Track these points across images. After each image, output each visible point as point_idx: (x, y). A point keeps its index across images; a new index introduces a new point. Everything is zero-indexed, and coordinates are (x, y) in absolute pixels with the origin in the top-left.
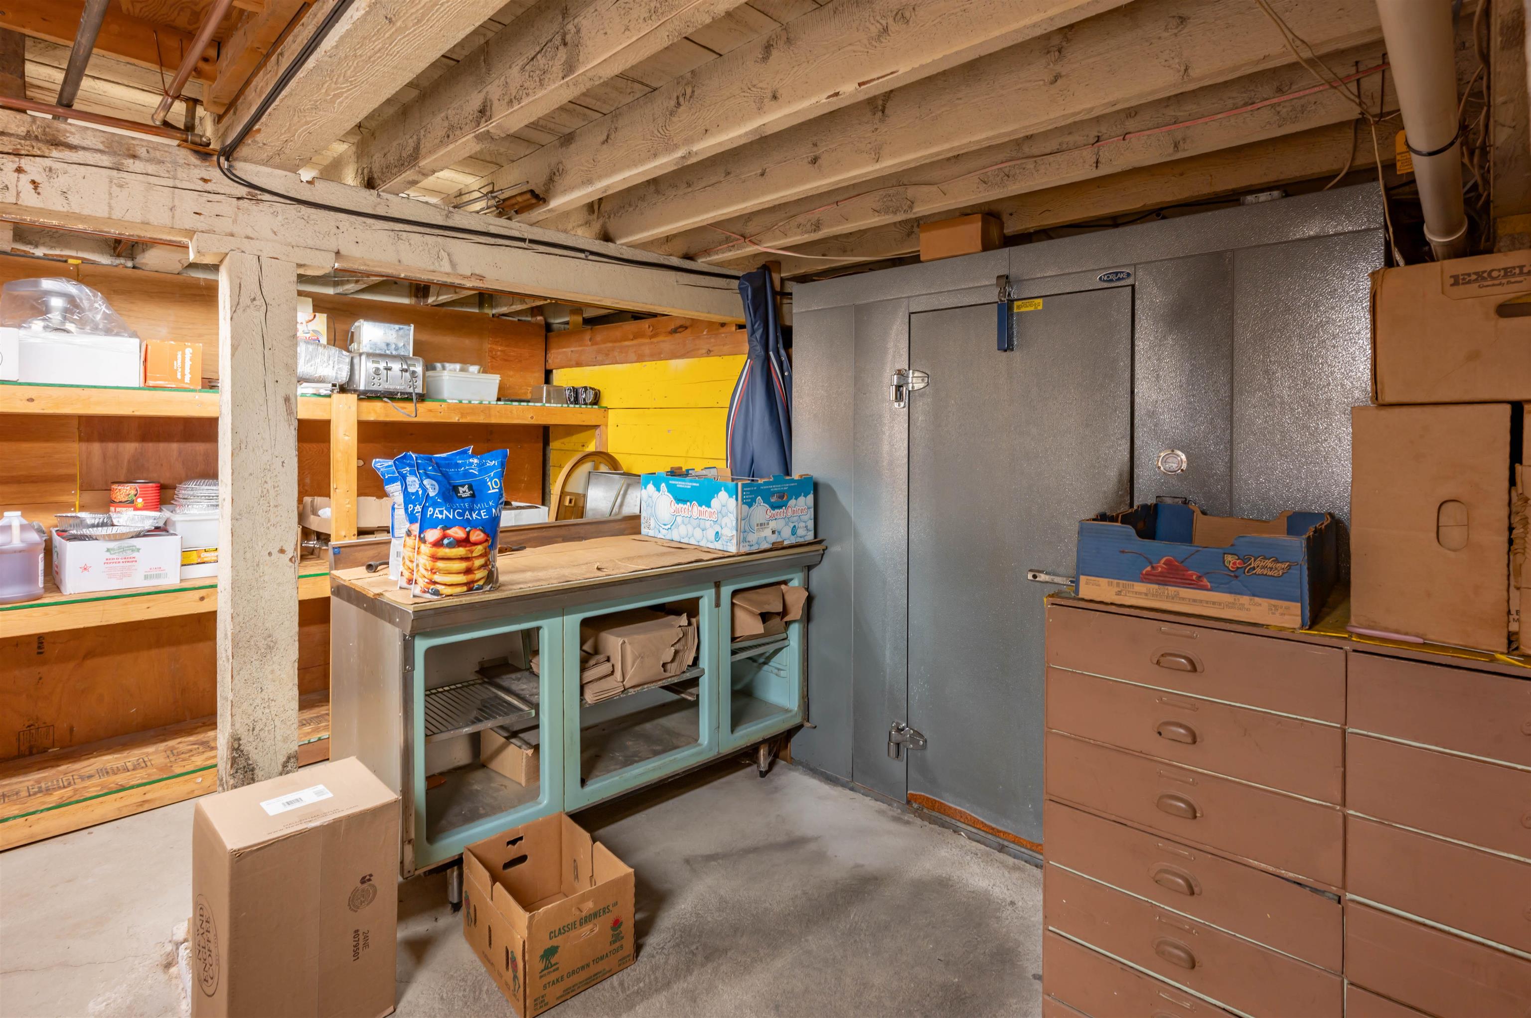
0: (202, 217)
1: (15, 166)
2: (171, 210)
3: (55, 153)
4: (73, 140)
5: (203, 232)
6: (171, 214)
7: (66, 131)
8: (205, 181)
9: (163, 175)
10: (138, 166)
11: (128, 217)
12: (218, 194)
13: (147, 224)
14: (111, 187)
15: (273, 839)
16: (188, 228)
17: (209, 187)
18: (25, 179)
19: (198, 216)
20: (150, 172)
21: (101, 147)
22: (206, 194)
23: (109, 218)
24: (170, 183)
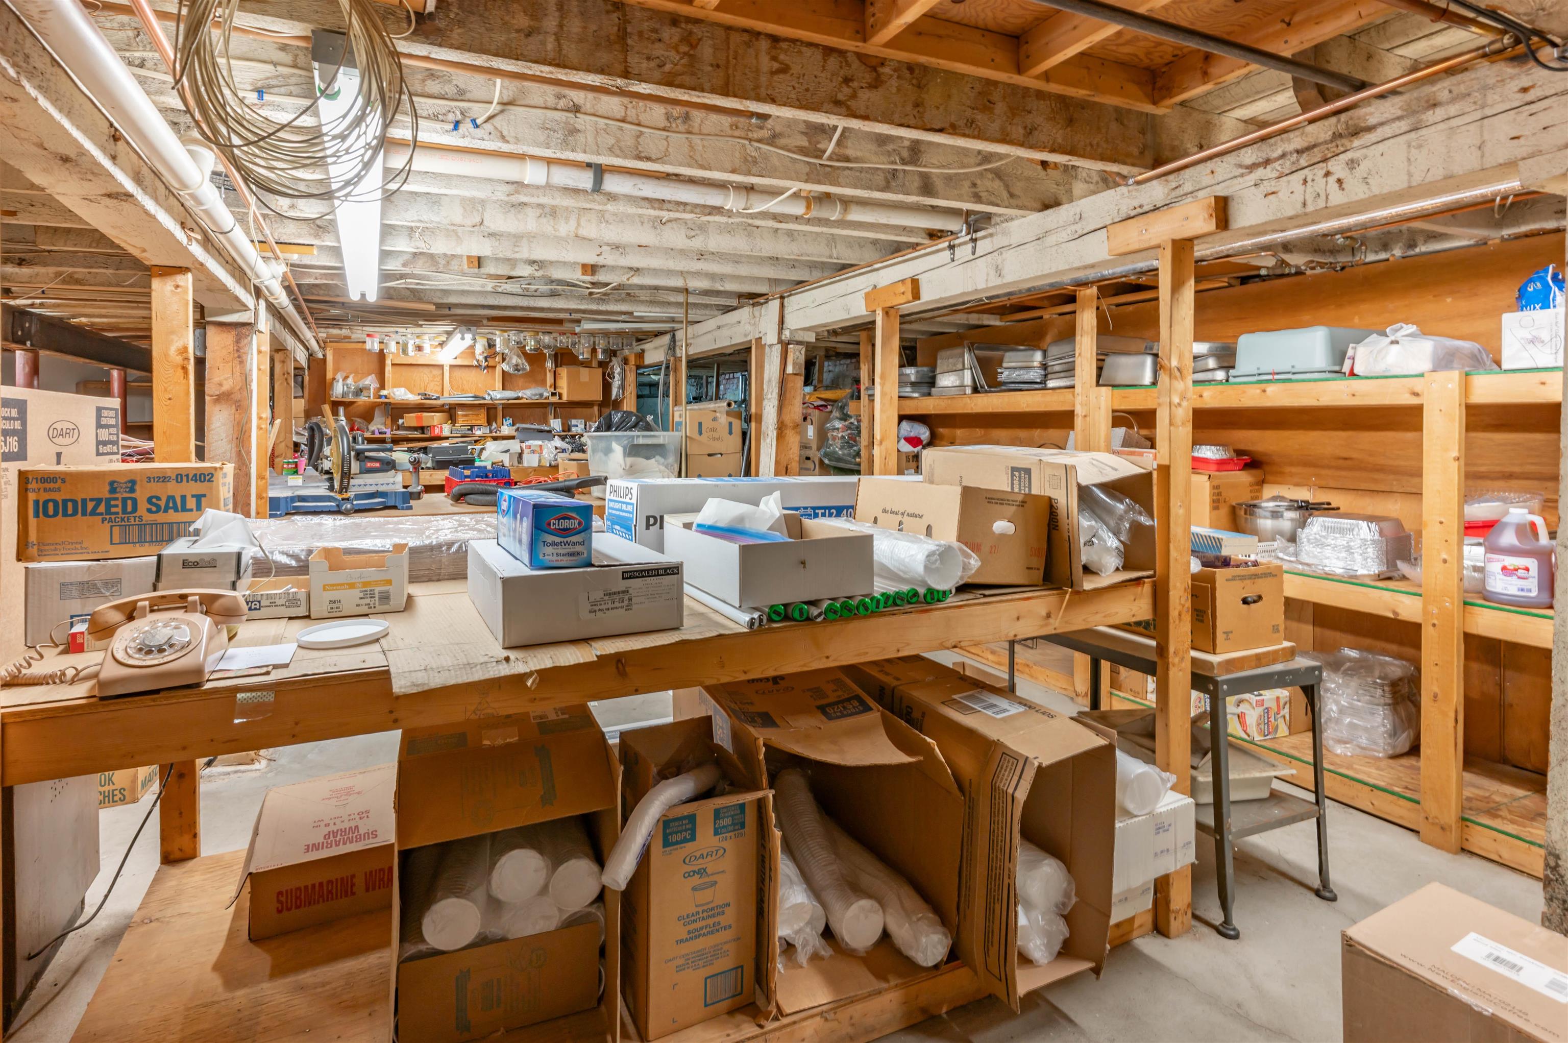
0: (1522, 141)
1: (1323, 172)
2: (1480, 148)
3: (1356, 143)
4: (1372, 121)
5: (1524, 159)
6: (1479, 153)
7: (1367, 114)
8: (1525, 90)
9: (1468, 110)
10: (1440, 113)
11: (1430, 178)
12: (1546, 98)
13: (1451, 177)
14: (1409, 152)
15: (1382, 956)
16: (1501, 161)
17: (1531, 96)
18: (1332, 180)
19: (1516, 141)
20: (1452, 115)
21: (1399, 113)
22: (1527, 107)
23: (1410, 187)
24: (1478, 115)
